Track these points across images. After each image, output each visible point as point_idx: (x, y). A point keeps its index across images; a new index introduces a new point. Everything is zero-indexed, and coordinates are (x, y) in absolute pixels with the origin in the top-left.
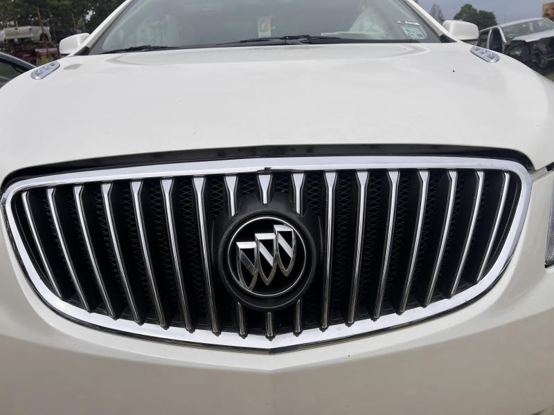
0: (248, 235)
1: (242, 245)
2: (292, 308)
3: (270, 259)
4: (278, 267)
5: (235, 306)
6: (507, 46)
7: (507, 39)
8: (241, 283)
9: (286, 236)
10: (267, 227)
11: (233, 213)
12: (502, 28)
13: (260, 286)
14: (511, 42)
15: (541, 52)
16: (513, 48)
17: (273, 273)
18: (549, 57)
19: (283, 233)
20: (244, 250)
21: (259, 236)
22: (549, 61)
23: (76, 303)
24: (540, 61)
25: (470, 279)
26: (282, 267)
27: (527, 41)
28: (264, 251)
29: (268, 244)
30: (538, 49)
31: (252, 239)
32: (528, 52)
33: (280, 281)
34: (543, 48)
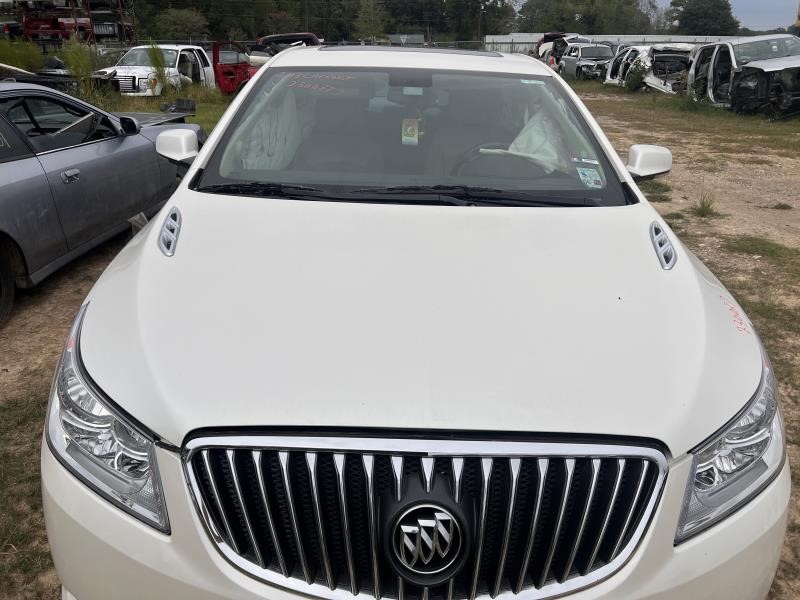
0: (412, 520)
1: (406, 529)
2: (445, 586)
3: (429, 543)
4: (436, 550)
5: (396, 581)
6: (737, 74)
7: (738, 63)
8: (403, 561)
9: (445, 523)
10: (429, 514)
11: (399, 498)
12: (733, 46)
13: (419, 565)
14: (743, 68)
15: (785, 85)
16: (746, 77)
17: (432, 554)
18: (793, 96)
19: (442, 521)
20: (408, 534)
21: (423, 522)
22: (794, 102)
23: (252, 558)
24: (780, 101)
25: (605, 557)
26: (440, 551)
27: (766, 70)
28: (424, 535)
29: (429, 530)
30: (781, 82)
31: (415, 523)
32: (765, 86)
33: (437, 562)
34: (788, 81)
